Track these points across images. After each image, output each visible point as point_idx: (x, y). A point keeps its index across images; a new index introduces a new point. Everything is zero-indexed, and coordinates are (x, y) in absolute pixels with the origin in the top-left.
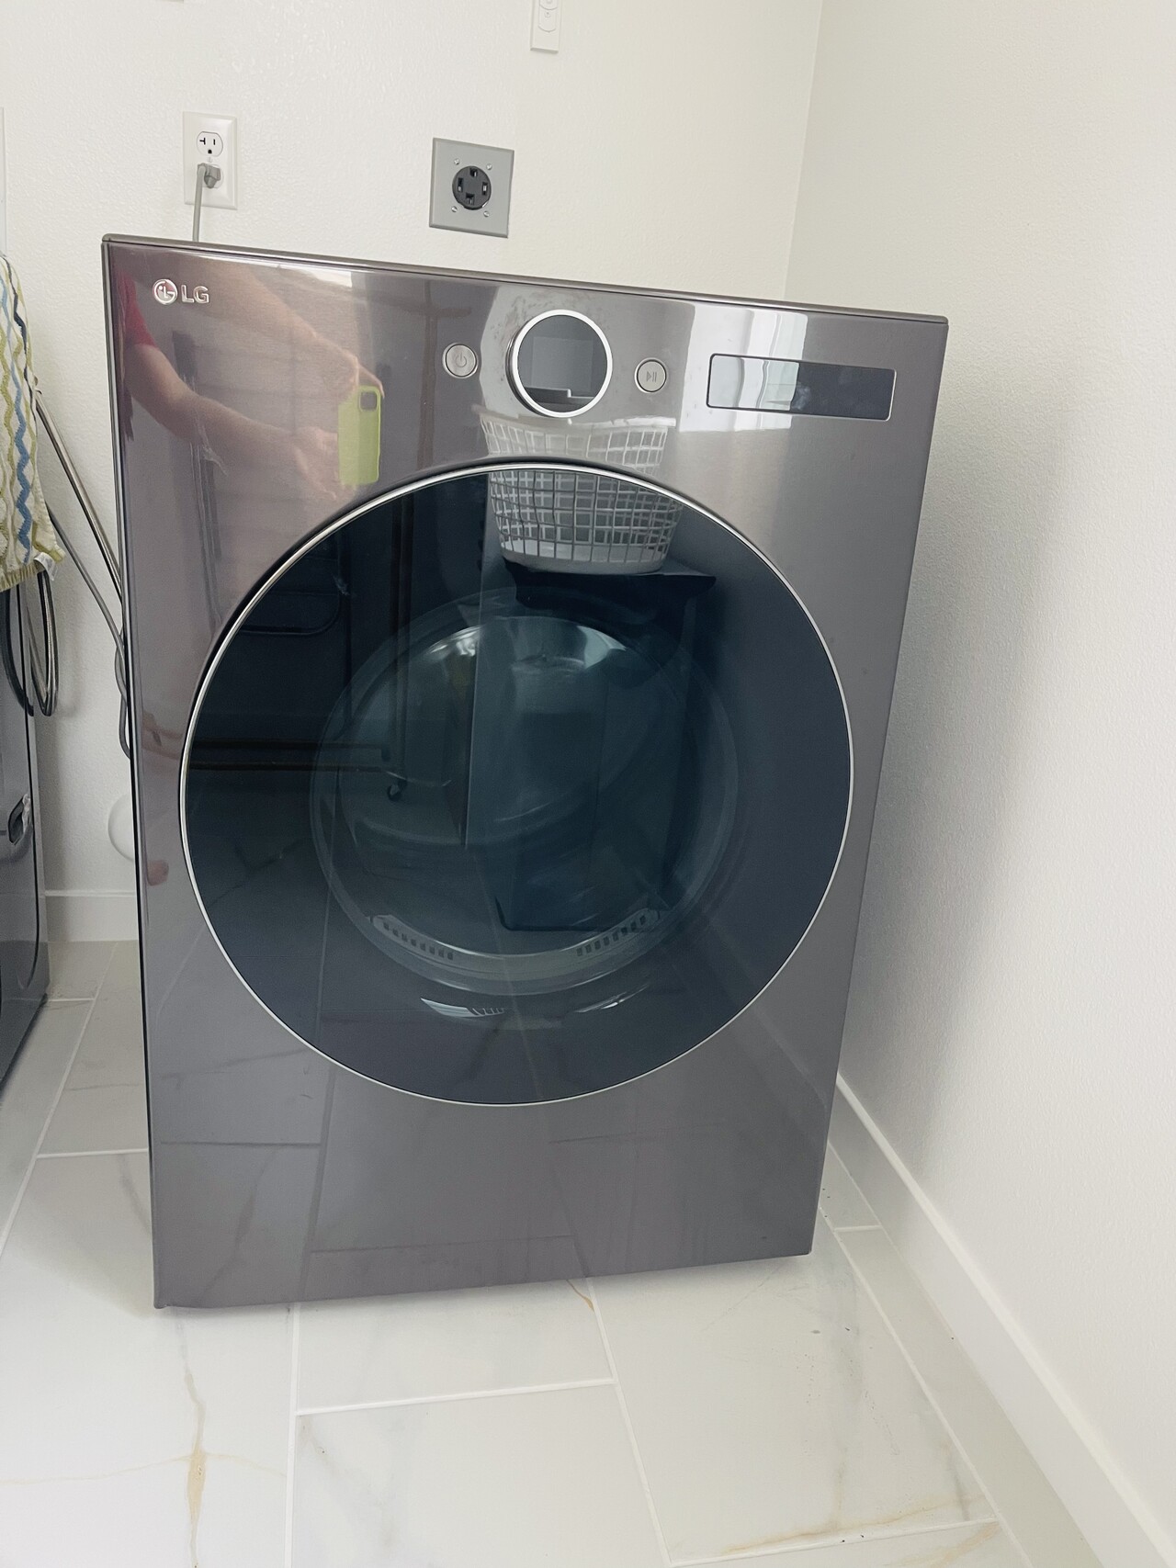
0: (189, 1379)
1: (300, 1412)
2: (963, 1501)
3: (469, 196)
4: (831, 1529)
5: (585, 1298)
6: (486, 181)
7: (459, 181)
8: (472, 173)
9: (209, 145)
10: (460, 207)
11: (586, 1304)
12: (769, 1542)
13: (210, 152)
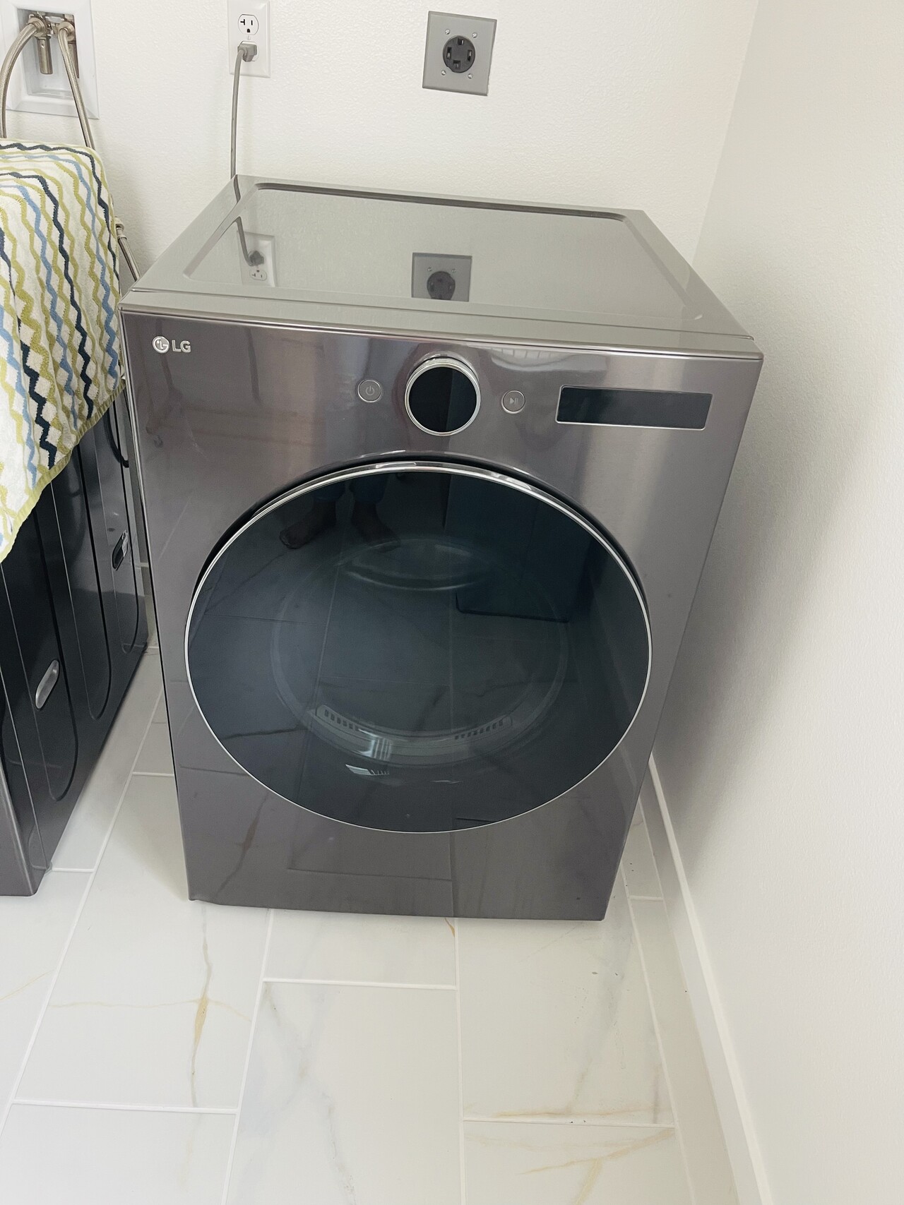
0: (205, 947)
1: (265, 980)
2: (656, 1109)
3: (455, 62)
4: (566, 1112)
5: (451, 926)
6: (471, 49)
7: (448, 50)
8: (460, 43)
9: (248, 25)
10: (448, 69)
11: (450, 929)
12: (526, 1114)
13: (249, 31)
